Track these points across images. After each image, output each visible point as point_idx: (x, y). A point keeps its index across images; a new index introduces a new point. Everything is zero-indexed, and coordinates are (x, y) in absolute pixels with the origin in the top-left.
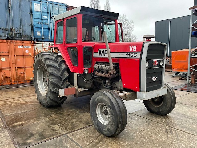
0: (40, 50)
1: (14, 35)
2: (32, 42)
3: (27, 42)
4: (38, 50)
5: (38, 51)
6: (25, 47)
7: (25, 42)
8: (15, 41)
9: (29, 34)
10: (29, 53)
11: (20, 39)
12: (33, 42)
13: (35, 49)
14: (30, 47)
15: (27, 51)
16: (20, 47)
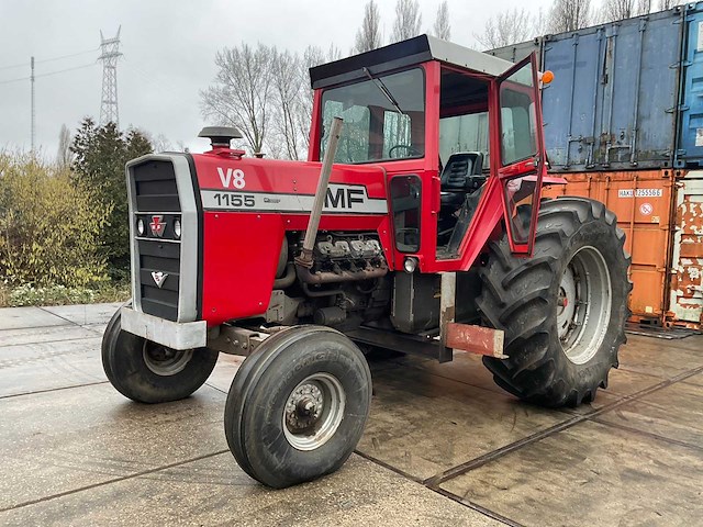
0: (699, 204)
1: (607, 157)
2: (666, 173)
3: (651, 176)
4: (692, 206)
5: (688, 208)
6: (640, 193)
7: (642, 174)
8: (611, 174)
9: (660, 144)
10: (653, 214)
11: (626, 168)
12: (670, 174)
13: (680, 200)
14: (661, 191)
15: (647, 206)
16: (625, 193)
